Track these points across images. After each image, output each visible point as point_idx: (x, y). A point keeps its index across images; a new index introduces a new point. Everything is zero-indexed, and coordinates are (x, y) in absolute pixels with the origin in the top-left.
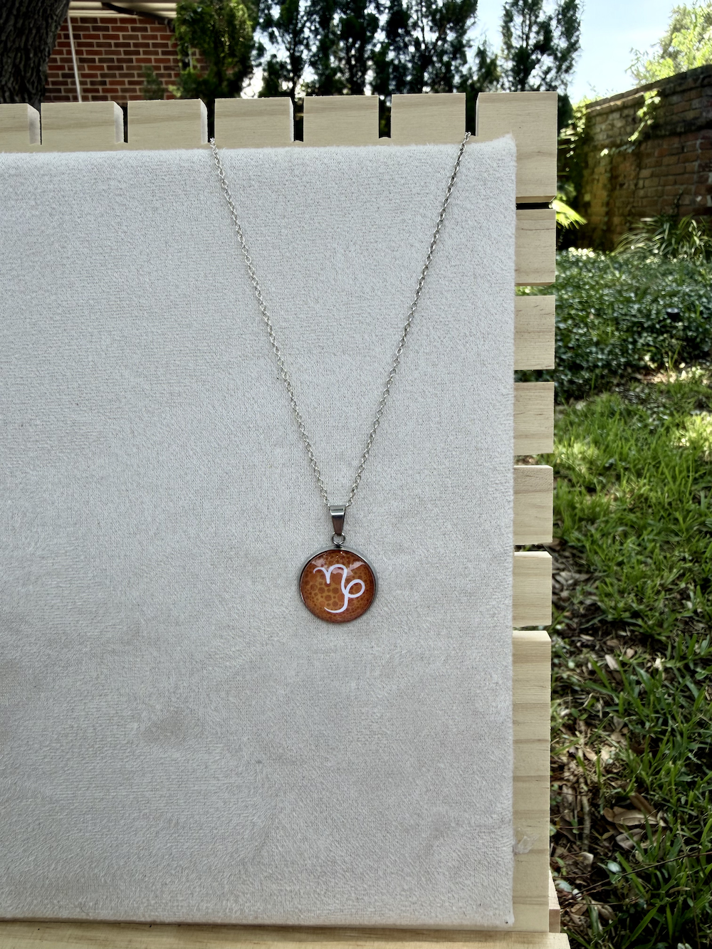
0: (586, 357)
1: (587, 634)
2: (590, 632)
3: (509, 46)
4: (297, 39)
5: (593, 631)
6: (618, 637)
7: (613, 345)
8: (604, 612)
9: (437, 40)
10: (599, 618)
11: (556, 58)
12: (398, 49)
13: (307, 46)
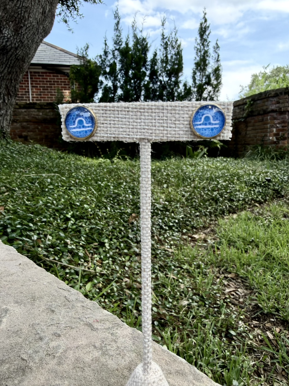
0: (235, 196)
1: (256, 321)
2: (257, 319)
3: (195, 83)
4: (116, 79)
5: (258, 319)
6: (270, 322)
7: (245, 191)
8: (261, 309)
9: (168, 80)
10: (260, 312)
11: (213, 87)
12: (153, 83)
13: (119, 82)
